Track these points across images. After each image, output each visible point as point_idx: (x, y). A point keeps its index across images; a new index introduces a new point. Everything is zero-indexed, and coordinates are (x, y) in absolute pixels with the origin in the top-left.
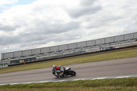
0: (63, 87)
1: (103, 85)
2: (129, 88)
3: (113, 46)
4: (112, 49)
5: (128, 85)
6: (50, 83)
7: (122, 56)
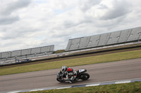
3: (29, 58)
4: (28, 62)
7: (37, 69)
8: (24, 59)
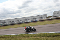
0: (14, 37)
1: (32, 37)
2: (42, 38)
3: (37, 20)
5: (42, 37)
6: (8, 35)
8: (34, 20)
